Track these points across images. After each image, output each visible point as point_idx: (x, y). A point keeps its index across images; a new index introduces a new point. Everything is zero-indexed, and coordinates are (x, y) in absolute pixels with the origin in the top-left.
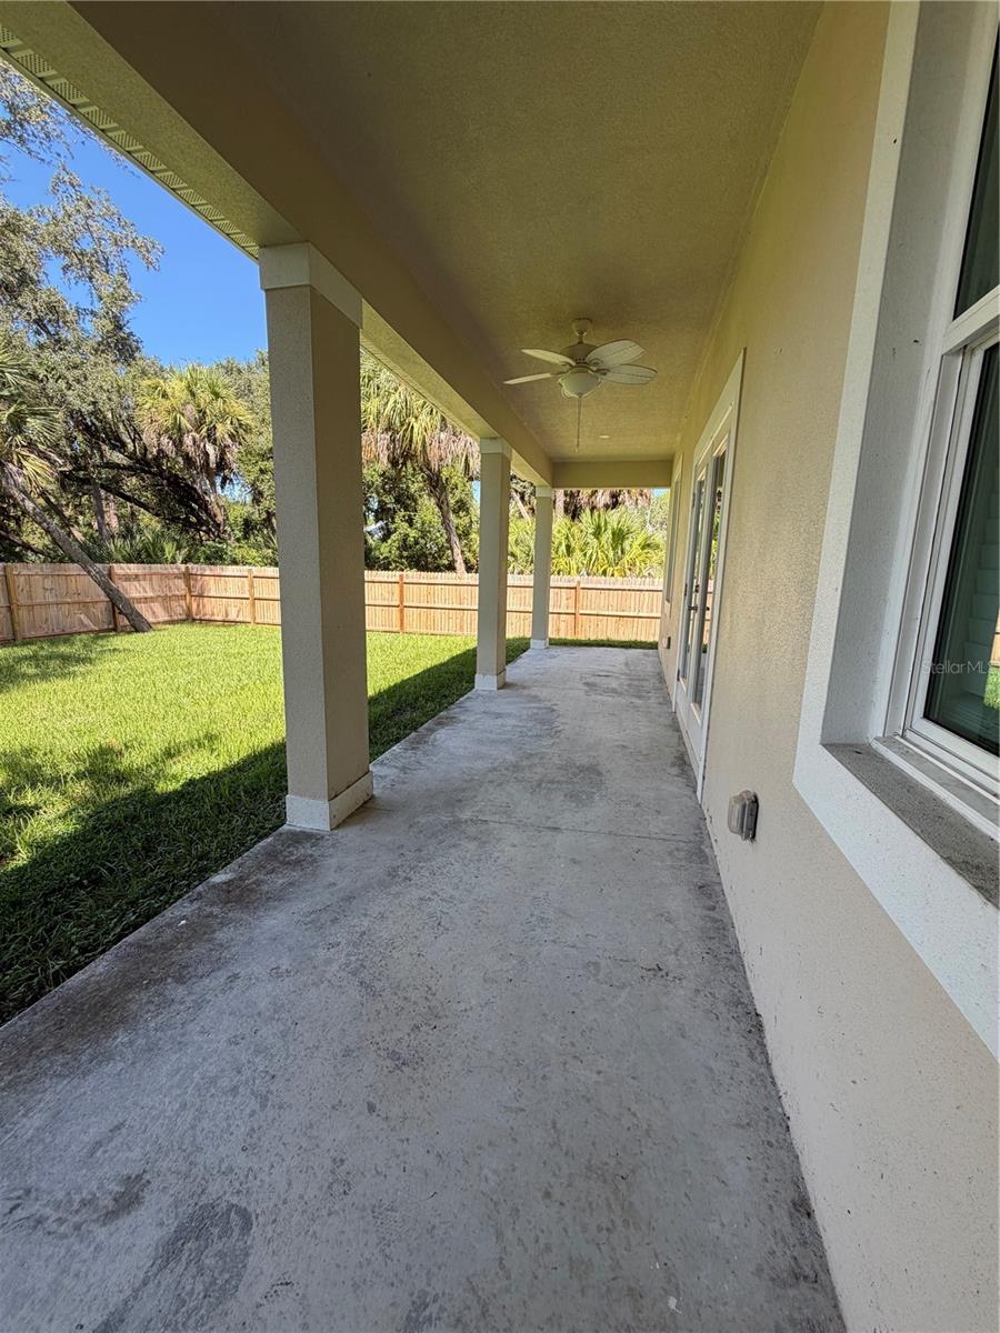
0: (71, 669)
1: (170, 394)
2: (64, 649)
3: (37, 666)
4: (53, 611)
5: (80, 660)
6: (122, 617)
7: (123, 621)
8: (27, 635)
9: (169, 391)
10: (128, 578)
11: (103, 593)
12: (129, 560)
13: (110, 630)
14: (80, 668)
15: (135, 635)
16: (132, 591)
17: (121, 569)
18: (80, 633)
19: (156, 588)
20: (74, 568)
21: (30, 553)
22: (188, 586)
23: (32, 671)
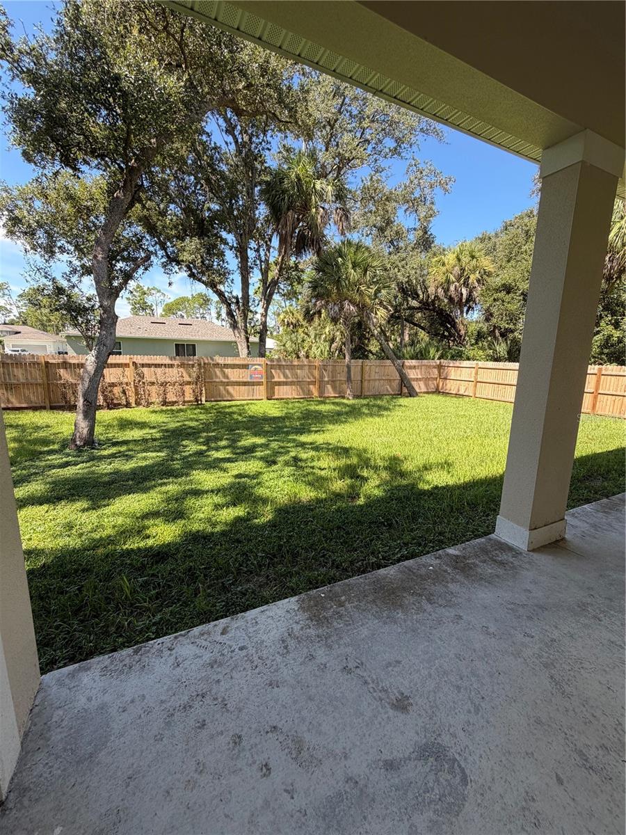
0: (382, 413)
1: (446, 263)
2: (379, 402)
3: (369, 410)
4: (377, 383)
5: (387, 409)
6: (405, 389)
7: (405, 390)
8: (366, 394)
9: (446, 261)
10: (411, 367)
11: (398, 375)
12: (412, 359)
13: (398, 395)
14: (385, 413)
15: (410, 398)
16: (412, 374)
17: (409, 363)
18: (386, 395)
19: (423, 373)
20: (388, 362)
21: (370, 355)
22: (439, 372)
23: (366, 411)
